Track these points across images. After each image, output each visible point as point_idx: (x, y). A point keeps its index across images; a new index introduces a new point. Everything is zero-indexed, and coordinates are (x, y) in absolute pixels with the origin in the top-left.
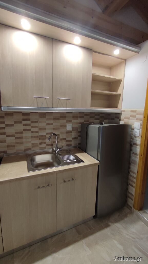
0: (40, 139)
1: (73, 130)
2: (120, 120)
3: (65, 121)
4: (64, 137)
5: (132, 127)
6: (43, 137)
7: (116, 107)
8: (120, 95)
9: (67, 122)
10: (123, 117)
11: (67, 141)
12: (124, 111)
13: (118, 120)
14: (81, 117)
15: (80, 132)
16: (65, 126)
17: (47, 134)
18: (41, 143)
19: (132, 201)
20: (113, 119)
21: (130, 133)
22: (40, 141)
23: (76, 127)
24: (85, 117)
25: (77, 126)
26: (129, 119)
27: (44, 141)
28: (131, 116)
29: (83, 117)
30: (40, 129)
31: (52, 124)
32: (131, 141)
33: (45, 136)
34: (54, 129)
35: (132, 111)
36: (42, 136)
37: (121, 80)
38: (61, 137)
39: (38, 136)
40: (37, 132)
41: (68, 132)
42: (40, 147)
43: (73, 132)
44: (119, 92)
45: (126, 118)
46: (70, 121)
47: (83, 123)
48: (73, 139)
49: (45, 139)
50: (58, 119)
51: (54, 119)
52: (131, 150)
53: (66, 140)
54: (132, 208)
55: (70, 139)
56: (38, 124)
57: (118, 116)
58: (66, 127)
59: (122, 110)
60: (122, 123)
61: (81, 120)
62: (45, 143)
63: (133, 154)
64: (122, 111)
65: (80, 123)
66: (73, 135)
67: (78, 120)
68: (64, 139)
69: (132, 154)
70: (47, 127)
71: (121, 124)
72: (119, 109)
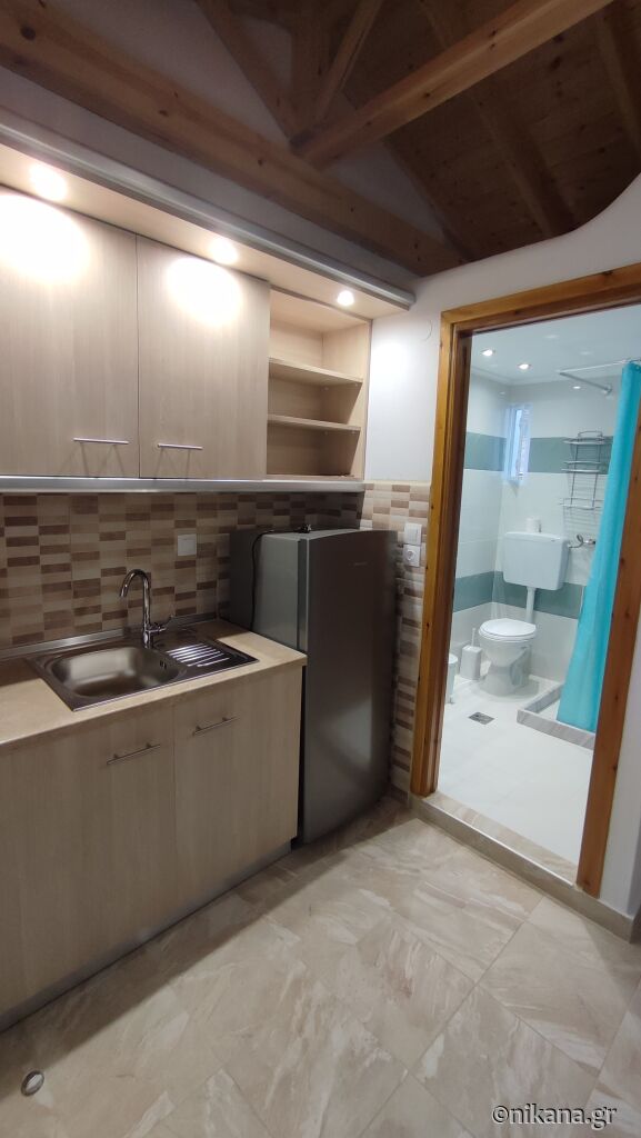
0: (76, 595)
1: (199, 556)
2: (359, 516)
3: (170, 524)
4: (169, 584)
5: (399, 539)
6: (90, 588)
7: (344, 471)
8: (358, 433)
9: (179, 525)
10: (368, 505)
11: (180, 597)
12: (371, 487)
13: (354, 514)
14: (225, 507)
15: (223, 560)
16: (171, 542)
17: (105, 572)
18: (81, 612)
19: (405, 772)
20: (337, 513)
21: (394, 557)
22: (79, 602)
23: (210, 544)
24: (241, 505)
25: (213, 538)
26: (387, 511)
27: (94, 602)
28: (395, 504)
29: (234, 507)
30: (78, 557)
31: (121, 536)
32: (397, 584)
33: (97, 581)
34: (130, 553)
35: (396, 489)
36: (85, 583)
37: (360, 384)
38: (157, 584)
39: (68, 585)
40: (66, 568)
41: (185, 564)
42: (76, 624)
43: (198, 560)
44: (353, 422)
45: (377, 510)
46: (190, 524)
47: (235, 527)
48: (201, 586)
49: (98, 592)
50: (145, 517)
51: (130, 517)
52: (397, 611)
53: (176, 591)
54: (405, 794)
55: (191, 587)
56: (67, 536)
57: (350, 503)
58: (173, 543)
59: (366, 482)
60: (366, 525)
61: (227, 519)
62: (97, 609)
63: (403, 623)
64: (365, 486)
65: (223, 530)
66: (201, 573)
67: (215, 516)
68: (170, 590)
69: (401, 625)
70: (104, 546)
71: (362, 529)
72: (357, 480)
